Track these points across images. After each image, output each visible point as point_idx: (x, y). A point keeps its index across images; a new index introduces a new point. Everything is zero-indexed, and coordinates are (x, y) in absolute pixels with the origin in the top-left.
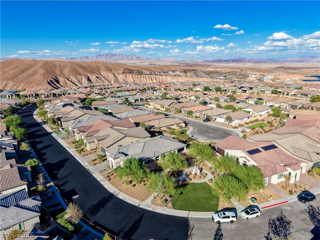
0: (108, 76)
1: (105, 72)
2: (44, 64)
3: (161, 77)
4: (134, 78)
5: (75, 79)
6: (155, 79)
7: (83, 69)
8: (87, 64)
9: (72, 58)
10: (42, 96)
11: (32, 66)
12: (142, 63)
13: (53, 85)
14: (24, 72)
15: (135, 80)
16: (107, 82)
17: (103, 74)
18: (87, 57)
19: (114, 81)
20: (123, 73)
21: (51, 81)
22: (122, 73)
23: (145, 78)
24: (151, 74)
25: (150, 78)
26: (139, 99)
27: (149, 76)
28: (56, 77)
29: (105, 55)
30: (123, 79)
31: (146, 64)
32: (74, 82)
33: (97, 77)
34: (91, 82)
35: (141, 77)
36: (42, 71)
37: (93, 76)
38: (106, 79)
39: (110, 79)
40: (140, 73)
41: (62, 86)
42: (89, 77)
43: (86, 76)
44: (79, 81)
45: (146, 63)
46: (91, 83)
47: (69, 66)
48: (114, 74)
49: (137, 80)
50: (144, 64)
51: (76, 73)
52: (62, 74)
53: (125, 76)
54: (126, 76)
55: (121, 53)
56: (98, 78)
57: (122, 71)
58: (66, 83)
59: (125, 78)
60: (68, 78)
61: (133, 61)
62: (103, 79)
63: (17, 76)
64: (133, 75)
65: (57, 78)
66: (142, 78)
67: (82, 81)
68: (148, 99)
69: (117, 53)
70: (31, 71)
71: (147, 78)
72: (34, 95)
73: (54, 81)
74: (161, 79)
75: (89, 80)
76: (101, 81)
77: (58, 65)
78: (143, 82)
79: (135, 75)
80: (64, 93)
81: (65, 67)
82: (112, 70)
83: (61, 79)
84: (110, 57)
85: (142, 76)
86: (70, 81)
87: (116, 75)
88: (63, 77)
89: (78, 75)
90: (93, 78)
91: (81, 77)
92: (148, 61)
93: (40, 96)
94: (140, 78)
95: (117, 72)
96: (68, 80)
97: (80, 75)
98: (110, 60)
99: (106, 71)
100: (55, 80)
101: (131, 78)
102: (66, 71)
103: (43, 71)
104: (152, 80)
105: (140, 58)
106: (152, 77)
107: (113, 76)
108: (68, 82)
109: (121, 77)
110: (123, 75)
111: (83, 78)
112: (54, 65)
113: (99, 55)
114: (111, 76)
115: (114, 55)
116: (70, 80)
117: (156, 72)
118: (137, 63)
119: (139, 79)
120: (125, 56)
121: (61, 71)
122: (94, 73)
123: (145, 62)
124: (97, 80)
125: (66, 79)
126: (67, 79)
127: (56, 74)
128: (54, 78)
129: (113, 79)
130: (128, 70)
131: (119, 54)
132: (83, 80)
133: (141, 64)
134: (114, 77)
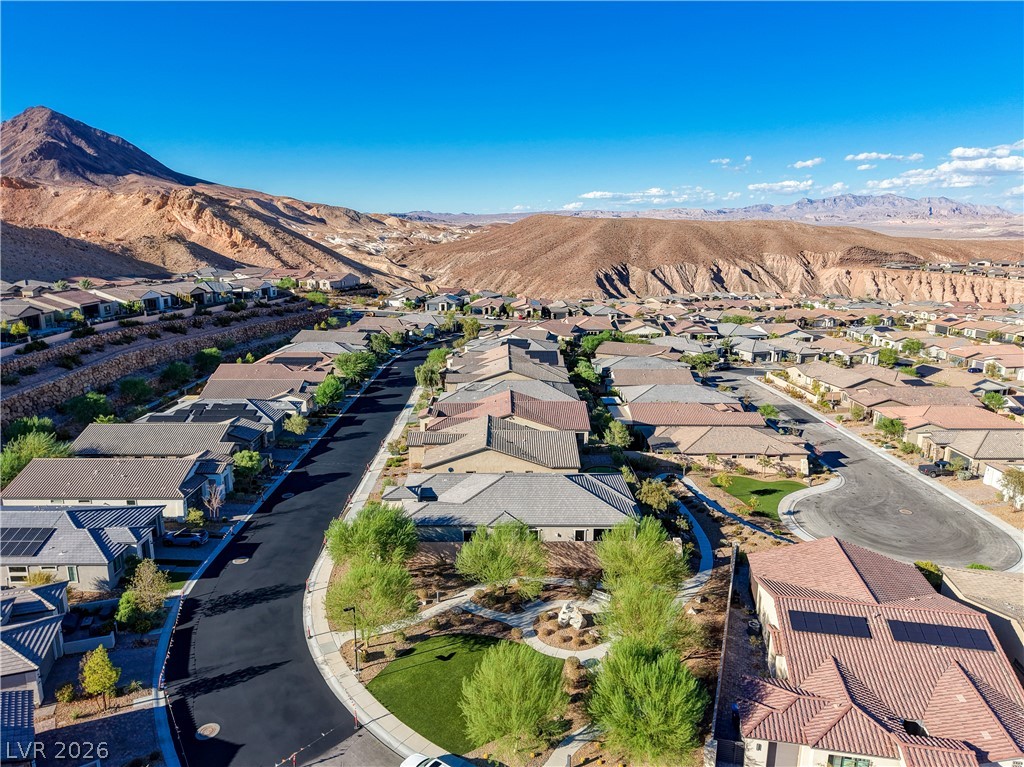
0: (785, 271)
1: (778, 257)
2: (604, 229)
3: (998, 283)
4: (880, 280)
5: (676, 274)
6: (968, 288)
7: (709, 245)
8: (728, 230)
9: (719, 212)
10: (516, 314)
11: (574, 233)
12: (971, 227)
13: (608, 287)
14: (551, 248)
15: (881, 286)
16: (775, 288)
17: (768, 264)
18: (767, 209)
19: (802, 286)
20: (842, 262)
21: (607, 276)
22: (837, 260)
23: (924, 281)
24: (958, 269)
25: (947, 283)
26: (773, 353)
27: (947, 276)
28: (625, 265)
29: (829, 200)
30: (836, 284)
31: (990, 230)
32: (670, 283)
33: (746, 272)
34: (723, 287)
35: (910, 279)
36: (592, 248)
37: (732, 267)
38: (774, 278)
39: (789, 282)
40: (911, 263)
41: (633, 292)
42: (719, 271)
43: (713, 267)
44: (685, 281)
45: (986, 230)
46: (720, 288)
47: (669, 236)
48: (807, 265)
49: (891, 288)
50: (979, 231)
51: (684, 254)
52: (643, 259)
53: (844, 271)
54: (848, 273)
55: (893, 192)
56: (749, 275)
57: (839, 254)
58: (647, 285)
59: (845, 281)
60: (657, 271)
61: (933, 222)
62: (765, 277)
63: (534, 259)
64: (879, 272)
65: (625, 269)
66: (915, 282)
67: (694, 282)
68: (813, 355)
69: (875, 194)
70: (567, 247)
71: (936, 284)
72: (497, 310)
73: (615, 277)
74: (996, 292)
75: (718, 278)
76: (755, 284)
77: (640, 231)
78: (913, 296)
79: (889, 272)
80: (573, 310)
81: (657, 235)
82: (806, 252)
83: (636, 273)
84: (849, 205)
85: (916, 275)
86: (660, 280)
87: (816, 268)
88: (643, 268)
89: (686, 264)
90: (732, 273)
91: (694, 268)
92: (1001, 221)
93: (511, 314)
94: (906, 282)
95: (821, 259)
96: (656, 276)
97: (695, 262)
98: (845, 217)
99: (784, 251)
100: (619, 274)
101: (868, 279)
102: (657, 249)
103: (596, 247)
104: (955, 293)
105: (964, 210)
106: (959, 279)
107: (802, 270)
108: (654, 283)
109: (828, 277)
110: (838, 269)
111: (699, 271)
112: (630, 230)
113: (809, 200)
114: (795, 271)
115: (860, 200)
116: (661, 276)
117: (987, 264)
118: (949, 227)
119: (902, 284)
120: (907, 203)
121: (644, 249)
122: (742, 256)
123: (983, 226)
124: (742, 282)
125: (650, 274)
126: (653, 272)
127: (629, 256)
128: (619, 268)
129: (798, 281)
130: (866, 250)
131: (882, 197)
132: (699, 279)
133: (966, 231)
134: (806, 274)
